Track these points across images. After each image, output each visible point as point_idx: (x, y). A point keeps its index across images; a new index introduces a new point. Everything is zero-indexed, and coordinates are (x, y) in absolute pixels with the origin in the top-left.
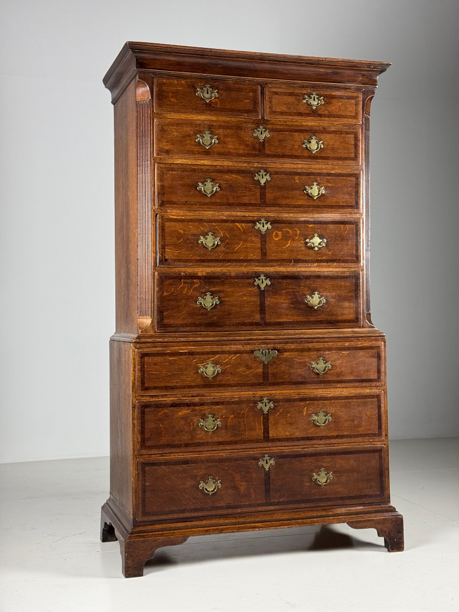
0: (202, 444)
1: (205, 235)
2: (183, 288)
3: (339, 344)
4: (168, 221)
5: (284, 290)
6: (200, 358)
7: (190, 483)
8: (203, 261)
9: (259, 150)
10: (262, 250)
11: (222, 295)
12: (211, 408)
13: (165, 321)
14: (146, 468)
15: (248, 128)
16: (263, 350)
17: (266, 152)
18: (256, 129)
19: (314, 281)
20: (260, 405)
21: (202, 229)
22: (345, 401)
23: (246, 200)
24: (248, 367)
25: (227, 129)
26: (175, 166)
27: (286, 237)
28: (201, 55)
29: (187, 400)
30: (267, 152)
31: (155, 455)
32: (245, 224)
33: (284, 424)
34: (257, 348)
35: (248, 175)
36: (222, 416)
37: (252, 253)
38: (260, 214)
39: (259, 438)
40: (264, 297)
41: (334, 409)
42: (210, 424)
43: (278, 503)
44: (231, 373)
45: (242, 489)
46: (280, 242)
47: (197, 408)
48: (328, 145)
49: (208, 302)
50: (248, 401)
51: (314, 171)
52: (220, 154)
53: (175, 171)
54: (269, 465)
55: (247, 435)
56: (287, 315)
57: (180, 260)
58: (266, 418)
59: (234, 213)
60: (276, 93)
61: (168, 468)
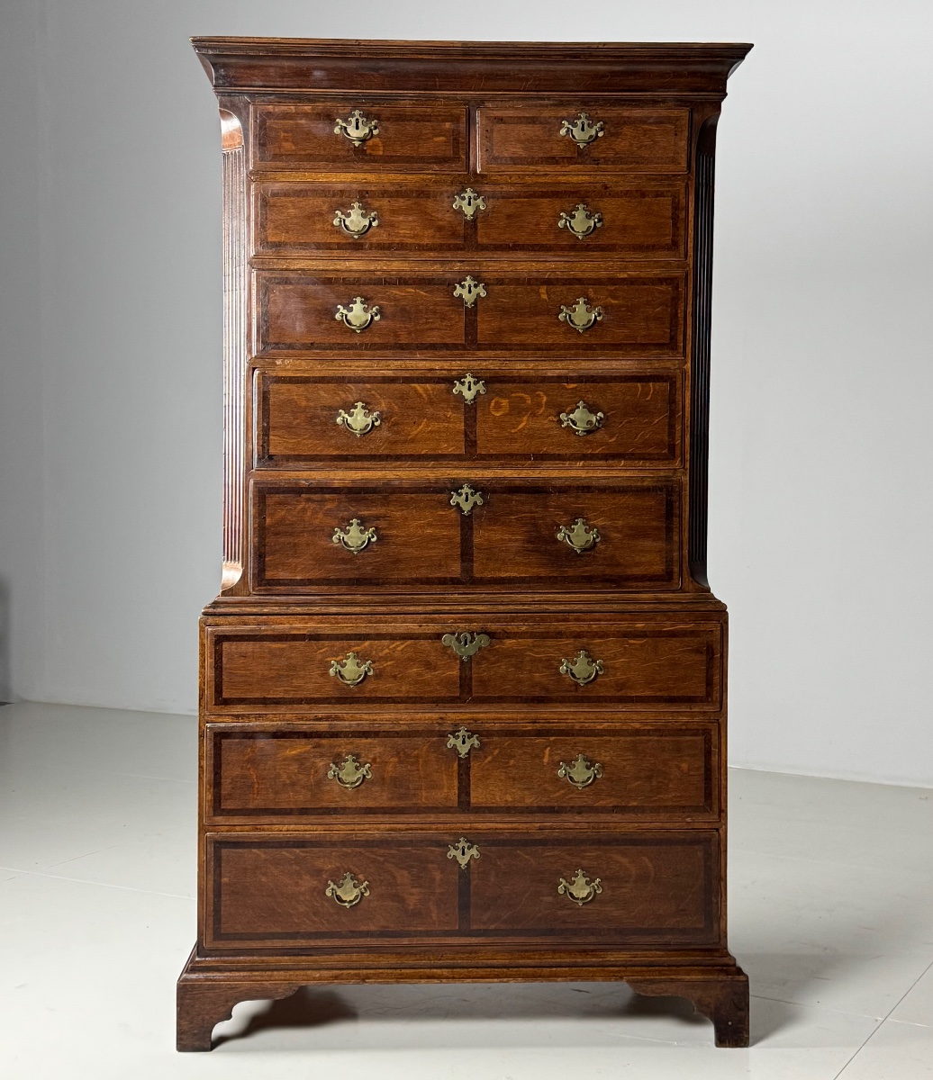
0: (335, 811)
1: (349, 407)
2: (304, 510)
3: (624, 625)
4: (276, 382)
5: (512, 514)
6: (333, 646)
7: (308, 882)
8: (345, 458)
9: (465, 238)
10: (466, 435)
11: (382, 524)
12: (352, 743)
13: (269, 575)
14: (223, 850)
15: (442, 194)
16: (459, 634)
17: (479, 239)
18: (457, 194)
19: (577, 497)
20: (451, 741)
21: (344, 396)
22: (633, 738)
23: (434, 338)
24: (429, 666)
25: (398, 197)
26: (292, 275)
27: (517, 410)
28: (340, 53)
29: (305, 727)
30: (482, 240)
31: (240, 828)
32: (433, 385)
33: (501, 780)
34: (449, 630)
35: (441, 287)
36: (374, 760)
37: (447, 441)
38: (465, 364)
39: (449, 804)
40: (471, 528)
41: (607, 754)
42: (350, 773)
43: (485, 933)
44: (395, 677)
45: (412, 902)
46: (506, 419)
47: (324, 741)
48: (614, 221)
49: (355, 537)
50: (429, 733)
51: (580, 275)
52: (381, 247)
53: (291, 283)
54: (467, 858)
55: (424, 798)
56: (518, 564)
57: (298, 458)
58: (464, 766)
59: (410, 364)
60: (501, 120)
61: (265, 853)
